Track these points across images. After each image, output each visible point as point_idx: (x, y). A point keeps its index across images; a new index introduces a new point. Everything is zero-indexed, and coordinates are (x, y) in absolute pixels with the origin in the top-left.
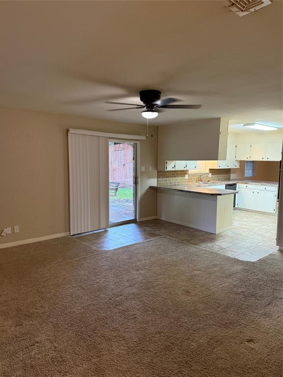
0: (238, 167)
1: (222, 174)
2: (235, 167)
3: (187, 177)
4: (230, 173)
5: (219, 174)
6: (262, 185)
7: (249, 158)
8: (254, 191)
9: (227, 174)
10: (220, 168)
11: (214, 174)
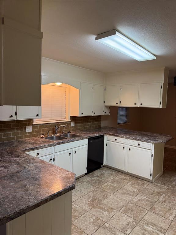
0: (108, 113)
1: (89, 122)
2: (103, 114)
3: (29, 129)
4: (100, 121)
5: (85, 122)
6: (134, 139)
7: (119, 103)
8: (124, 146)
9: (96, 121)
10: (83, 115)
11: (78, 123)
